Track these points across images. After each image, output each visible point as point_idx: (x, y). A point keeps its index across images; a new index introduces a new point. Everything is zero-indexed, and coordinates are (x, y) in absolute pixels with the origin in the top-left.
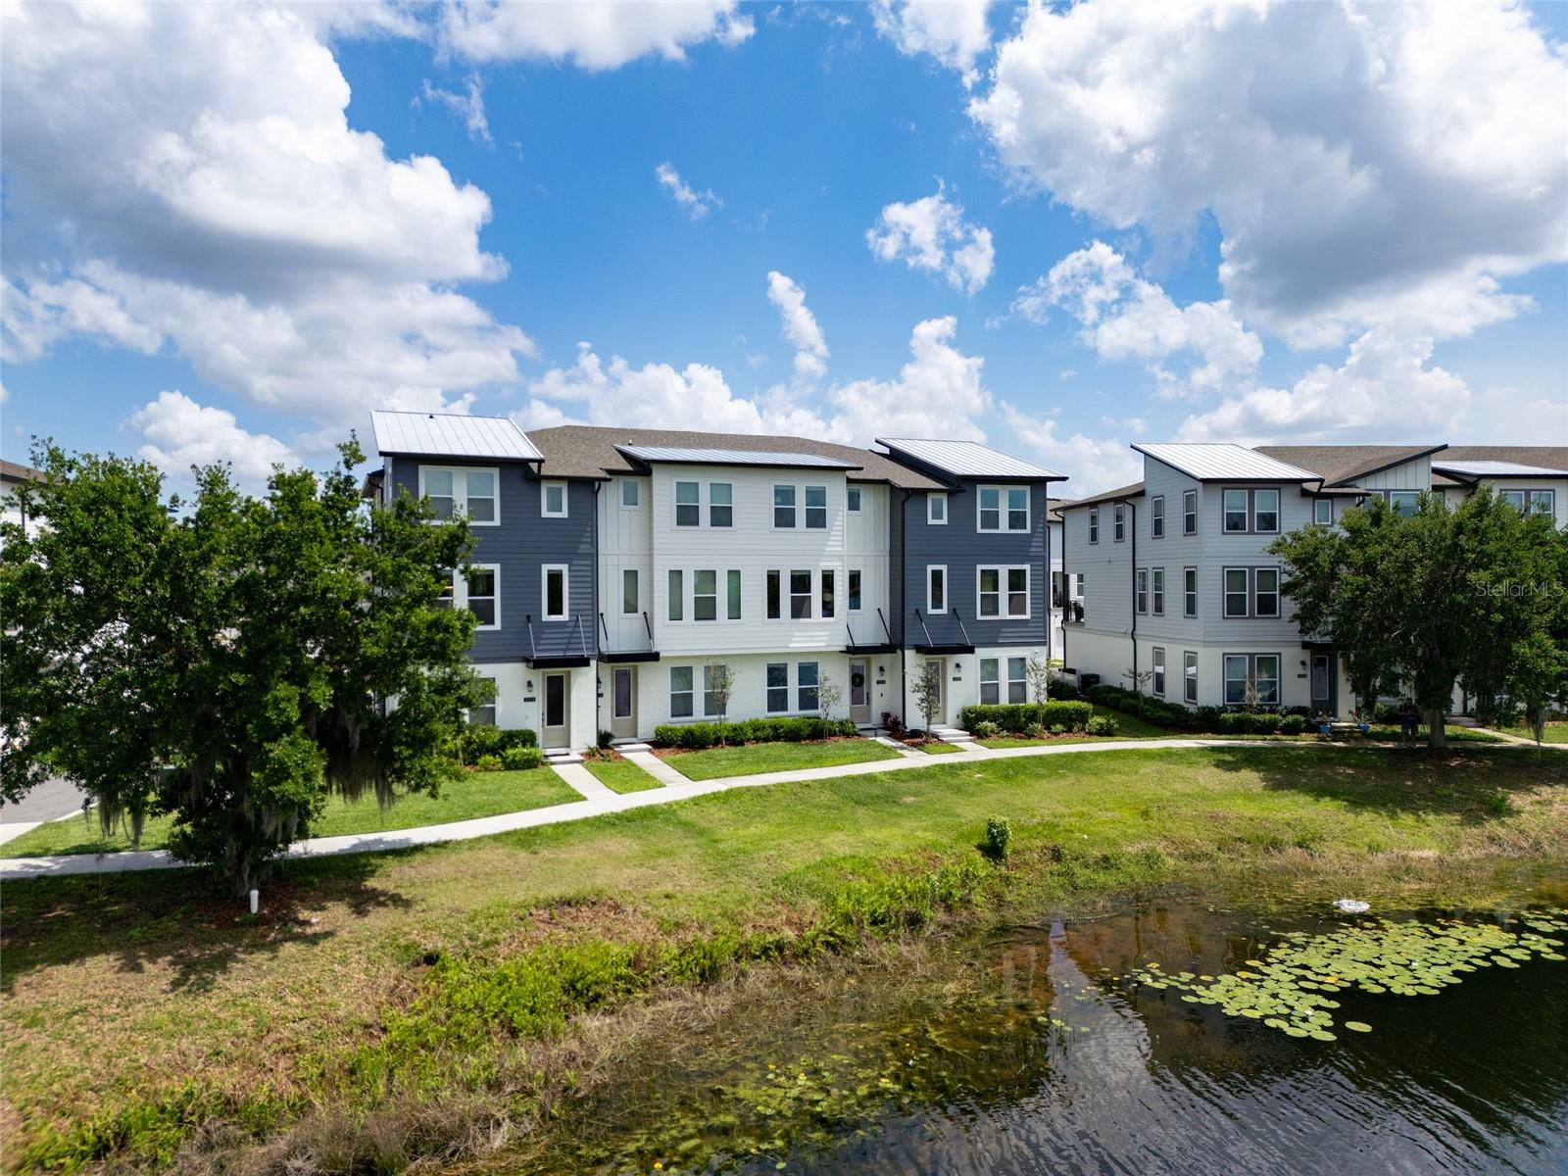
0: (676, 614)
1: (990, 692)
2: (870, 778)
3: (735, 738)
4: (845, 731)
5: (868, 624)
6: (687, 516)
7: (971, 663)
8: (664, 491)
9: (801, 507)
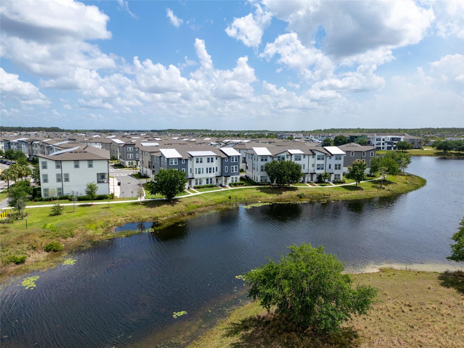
0: (196, 173)
1: (233, 181)
2: (218, 192)
3: (203, 187)
4: (215, 186)
5: (218, 173)
6: (197, 162)
7: (230, 178)
8: (195, 159)
9: (210, 160)
